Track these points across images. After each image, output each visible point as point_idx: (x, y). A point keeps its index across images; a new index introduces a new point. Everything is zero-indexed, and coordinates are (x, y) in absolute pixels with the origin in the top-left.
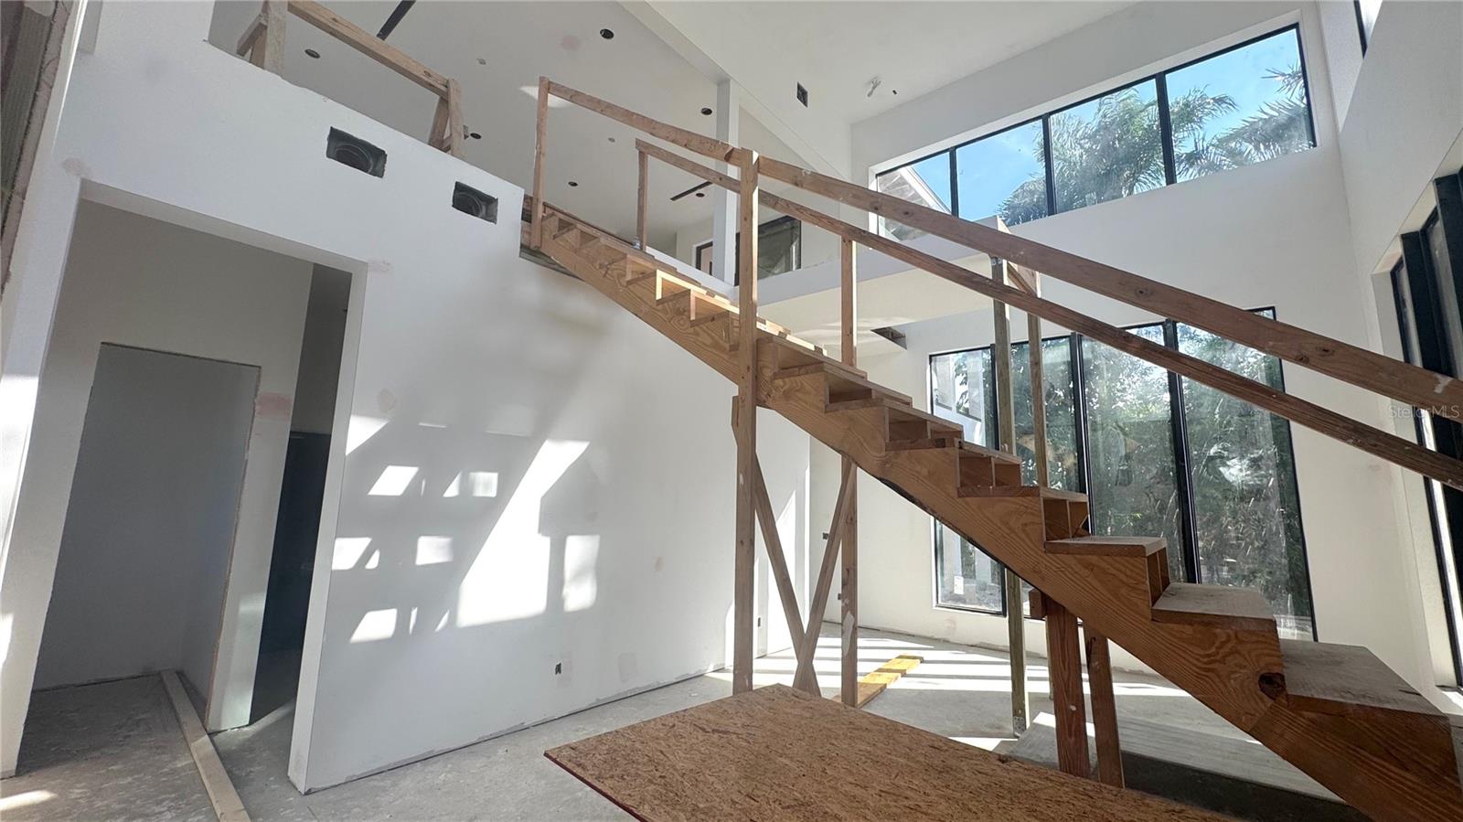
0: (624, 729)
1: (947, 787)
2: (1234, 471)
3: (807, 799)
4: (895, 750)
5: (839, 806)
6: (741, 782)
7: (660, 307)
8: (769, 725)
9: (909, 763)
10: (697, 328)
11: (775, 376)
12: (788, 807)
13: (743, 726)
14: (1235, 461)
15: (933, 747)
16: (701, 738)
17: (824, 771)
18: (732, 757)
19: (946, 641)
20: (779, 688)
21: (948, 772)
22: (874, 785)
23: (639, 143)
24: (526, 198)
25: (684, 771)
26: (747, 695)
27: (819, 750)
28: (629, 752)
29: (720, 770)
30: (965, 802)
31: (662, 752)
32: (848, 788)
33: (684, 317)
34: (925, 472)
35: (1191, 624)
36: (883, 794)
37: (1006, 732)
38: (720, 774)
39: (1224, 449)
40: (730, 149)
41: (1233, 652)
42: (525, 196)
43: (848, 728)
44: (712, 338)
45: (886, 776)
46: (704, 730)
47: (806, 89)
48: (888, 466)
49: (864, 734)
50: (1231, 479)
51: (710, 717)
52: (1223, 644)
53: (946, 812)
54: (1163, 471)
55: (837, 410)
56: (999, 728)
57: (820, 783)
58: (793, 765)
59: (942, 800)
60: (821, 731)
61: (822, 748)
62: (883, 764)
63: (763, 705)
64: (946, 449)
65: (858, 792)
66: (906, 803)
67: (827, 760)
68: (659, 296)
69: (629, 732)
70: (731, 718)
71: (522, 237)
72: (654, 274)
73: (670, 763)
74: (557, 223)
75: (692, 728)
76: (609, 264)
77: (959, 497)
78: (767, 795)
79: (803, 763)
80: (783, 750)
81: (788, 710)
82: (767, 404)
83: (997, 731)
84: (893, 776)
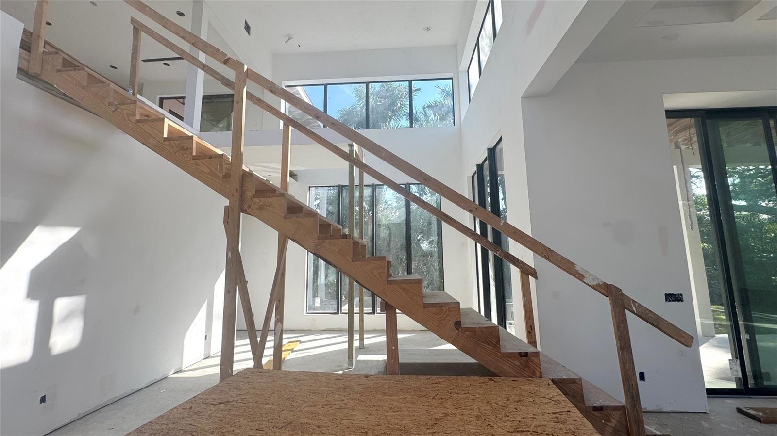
0: (155, 419)
1: (349, 394)
2: (425, 245)
3: (290, 420)
4: (321, 385)
5: (306, 418)
6: (250, 424)
7: (167, 143)
8: (252, 391)
9: (330, 389)
10: (197, 161)
11: (254, 197)
12: (282, 428)
13: (237, 396)
14: (425, 241)
15: (337, 379)
16: (213, 410)
17: (292, 405)
18: (238, 414)
19: (310, 330)
20: (247, 370)
21: (347, 388)
22: (319, 403)
23: (133, 21)
24: (25, 31)
25: (212, 430)
26: (231, 378)
27: (285, 396)
28: (167, 431)
29: (235, 423)
30: (359, 398)
31: (190, 424)
32: (307, 409)
33: (188, 153)
34: (337, 250)
35: (436, 307)
36: (324, 406)
37: (344, 367)
38: (235, 424)
39: (422, 237)
40: (228, 57)
41: (448, 315)
42: (24, 29)
43: (295, 381)
44: (210, 169)
45: (322, 398)
46: (213, 404)
47: (250, 25)
48: (318, 247)
49: (303, 382)
50: (424, 248)
51: (213, 396)
52: (446, 312)
53: (353, 405)
54: (402, 245)
55: (291, 218)
56: (341, 366)
57: (292, 411)
58: (275, 407)
59: (350, 401)
60: (281, 386)
61: (286, 394)
62: (319, 393)
63: (243, 382)
64: (347, 239)
65: (312, 409)
66: (335, 407)
67: (291, 399)
68: (165, 135)
69: (160, 420)
70: (227, 393)
71: (20, 62)
72: (163, 120)
73: (199, 429)
74: (61, 60)
75: (205, 406)
76: (119, 104)
77: (353, 261)
78: (267, 426)
79: (279, 404)
80: (266, 401)
81: (260, 381)
82: (248, 211)
83: (340, 368)
84: (325, 397)
